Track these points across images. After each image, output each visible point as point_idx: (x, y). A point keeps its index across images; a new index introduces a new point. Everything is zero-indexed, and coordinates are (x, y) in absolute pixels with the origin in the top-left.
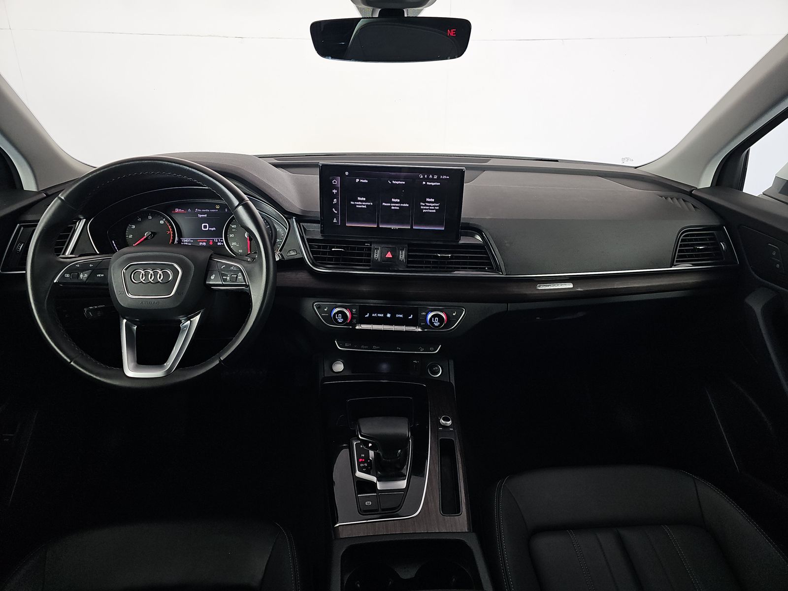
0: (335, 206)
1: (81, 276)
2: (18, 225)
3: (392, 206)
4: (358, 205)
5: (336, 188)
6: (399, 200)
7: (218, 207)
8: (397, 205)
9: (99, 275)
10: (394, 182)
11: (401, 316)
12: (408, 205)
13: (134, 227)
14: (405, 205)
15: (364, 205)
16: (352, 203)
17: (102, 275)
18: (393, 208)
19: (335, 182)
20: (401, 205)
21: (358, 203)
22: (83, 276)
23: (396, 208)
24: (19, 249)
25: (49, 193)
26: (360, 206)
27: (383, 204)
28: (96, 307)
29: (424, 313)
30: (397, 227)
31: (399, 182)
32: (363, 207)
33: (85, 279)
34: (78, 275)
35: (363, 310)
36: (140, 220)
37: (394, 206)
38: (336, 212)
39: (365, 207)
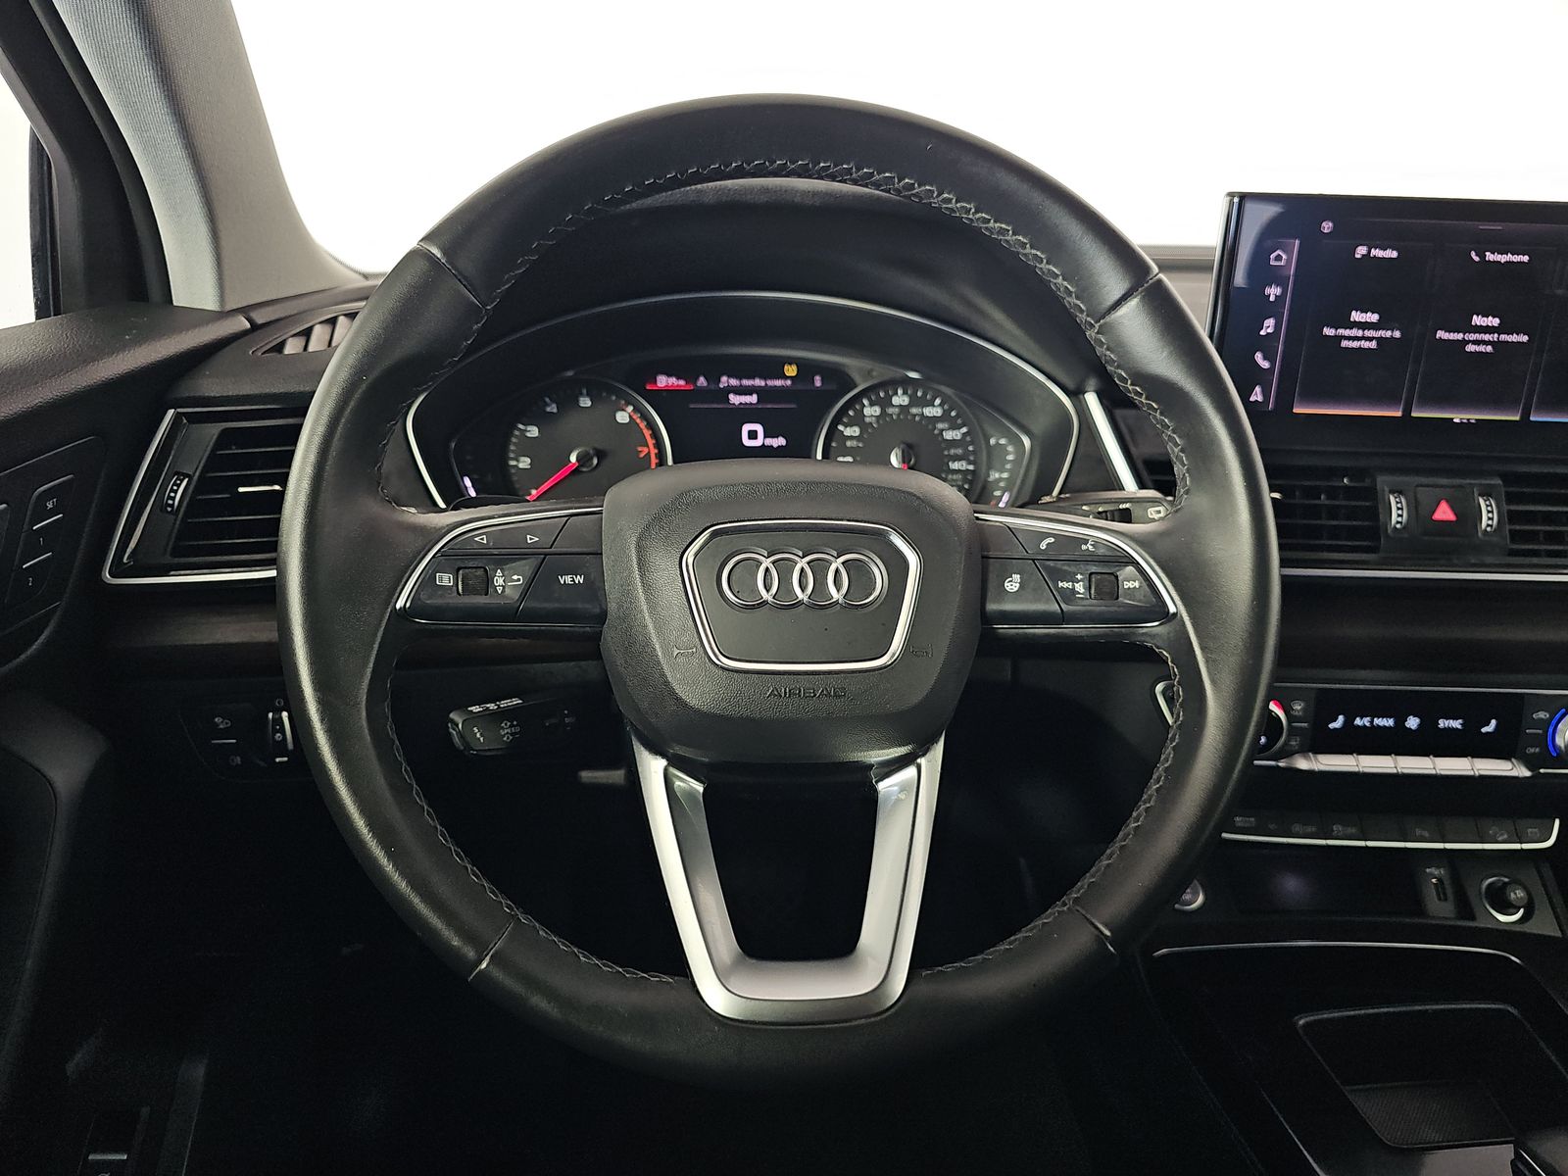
0: (1267, 345)
1: (499, 581)
2: (171, 412)
3: (1469, 342)
4: (1349, 338)
5: (1281, 282)
6: (1496, 322)
7: (791, 371)
8: (1487, 337)
9: (568, 579)
10: (1490, 256)
11: (1456, 724)
12: (1525, 338)
13: (533, 432)
14: (1514, 338)
15: (1370, 339)
16: (1328, 331)
17: (579, 579)
18: (1470, 348)
19: (1279, 258)
20: (1503, 337)
21: (1347, 332)
22: (508, 583)
23: (1482, 348)
24: (173, 499)
25: (260, 317)
26: (1355, 344)
27: (1441, 334)
28: (492, 706)
29: (1542, 715)
30: (1474, 416)
31: (1509, 257)
32: (1366, 344)
33: (513, 595)
34: (488, 581)
35: (1326, 705)
36: (553, 408)
37: (1477, 342)
38: (1265, 365)
39: (1373, 345)
